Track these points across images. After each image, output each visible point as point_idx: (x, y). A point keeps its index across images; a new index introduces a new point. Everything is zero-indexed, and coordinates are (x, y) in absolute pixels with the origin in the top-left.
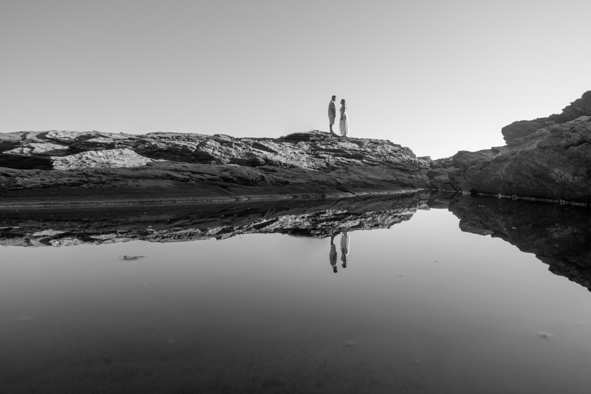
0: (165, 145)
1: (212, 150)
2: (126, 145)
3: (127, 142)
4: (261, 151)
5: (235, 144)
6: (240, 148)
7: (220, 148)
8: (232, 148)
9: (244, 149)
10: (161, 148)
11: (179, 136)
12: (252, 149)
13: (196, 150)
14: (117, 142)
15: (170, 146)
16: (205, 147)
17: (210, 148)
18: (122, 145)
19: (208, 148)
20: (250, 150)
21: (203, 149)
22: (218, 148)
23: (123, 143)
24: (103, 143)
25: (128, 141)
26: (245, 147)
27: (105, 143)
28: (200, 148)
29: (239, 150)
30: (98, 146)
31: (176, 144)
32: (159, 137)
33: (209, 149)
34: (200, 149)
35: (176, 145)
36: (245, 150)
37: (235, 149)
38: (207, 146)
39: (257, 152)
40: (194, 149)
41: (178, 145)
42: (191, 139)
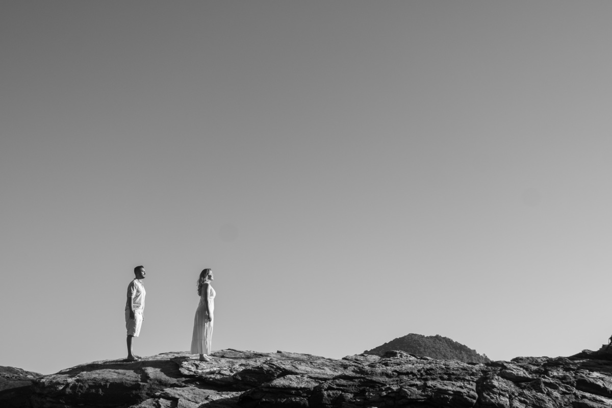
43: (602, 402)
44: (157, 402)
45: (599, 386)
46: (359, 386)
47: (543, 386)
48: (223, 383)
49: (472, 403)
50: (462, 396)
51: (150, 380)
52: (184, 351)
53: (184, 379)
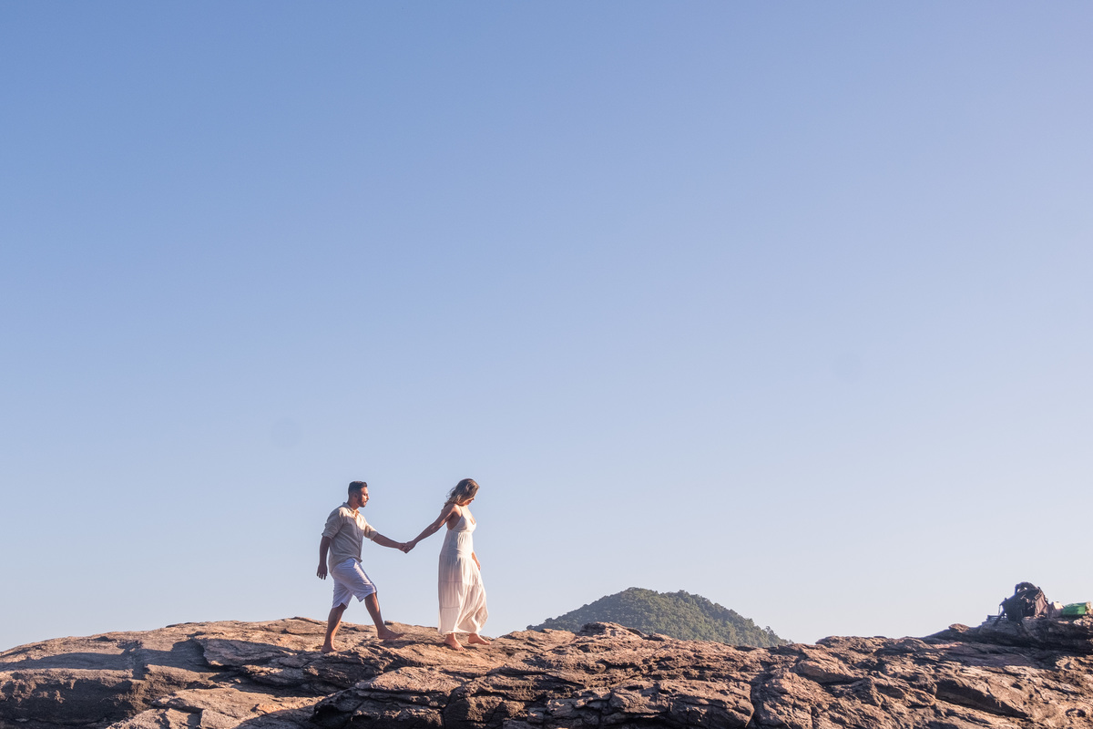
0: (647, 700)
1: (809, 717)
2: (505, 697)
3: (505, 687)
4: (978, 714)
5: (882, 689)
6: (898, 706)
7: (833, 707)
8: (873, 703)
9: (914, 706)
10: (636, 710)
11: (669, 659)
12: (943, 706)
13: (755, 718)
14: (474, 687)
15: (665, 703)
16: (784, 704)
17: (802, 709)
18: (490, 699)
19: (795, 706)
20: (937, 713)
21: (781, 713)
22: (826, 707)
23: (490, 689)
24: (428, 693)
25: (506, 681)
26: (915, 700)
27: (434, 692)
28: (767, 707)
29: (901, 714)
30: (411, 702)
31: (683, 696)
32: (603, 661)
33: (798, 712)
34: (768, 713)
35: (684, 699)
36: (921, 711)
37: (885, 707)
38: (786, 698)
39: (962, 718)
40: (747, 712)
41: (694, 701)
42: (709, 668)
43: (985, 723)
44: (163, 716)
45: (979, 693)
46: (535, 688)
47: (874, 691)
48: (285, 681)
49: (743, 722)
50: (725, 708)
51: (151, 675)
52: (212, 621)
53: (212, 674)
